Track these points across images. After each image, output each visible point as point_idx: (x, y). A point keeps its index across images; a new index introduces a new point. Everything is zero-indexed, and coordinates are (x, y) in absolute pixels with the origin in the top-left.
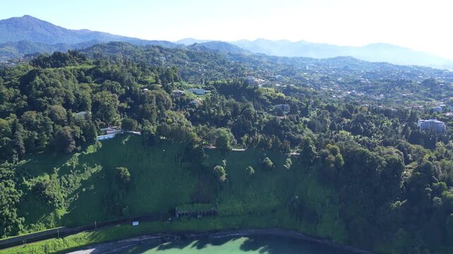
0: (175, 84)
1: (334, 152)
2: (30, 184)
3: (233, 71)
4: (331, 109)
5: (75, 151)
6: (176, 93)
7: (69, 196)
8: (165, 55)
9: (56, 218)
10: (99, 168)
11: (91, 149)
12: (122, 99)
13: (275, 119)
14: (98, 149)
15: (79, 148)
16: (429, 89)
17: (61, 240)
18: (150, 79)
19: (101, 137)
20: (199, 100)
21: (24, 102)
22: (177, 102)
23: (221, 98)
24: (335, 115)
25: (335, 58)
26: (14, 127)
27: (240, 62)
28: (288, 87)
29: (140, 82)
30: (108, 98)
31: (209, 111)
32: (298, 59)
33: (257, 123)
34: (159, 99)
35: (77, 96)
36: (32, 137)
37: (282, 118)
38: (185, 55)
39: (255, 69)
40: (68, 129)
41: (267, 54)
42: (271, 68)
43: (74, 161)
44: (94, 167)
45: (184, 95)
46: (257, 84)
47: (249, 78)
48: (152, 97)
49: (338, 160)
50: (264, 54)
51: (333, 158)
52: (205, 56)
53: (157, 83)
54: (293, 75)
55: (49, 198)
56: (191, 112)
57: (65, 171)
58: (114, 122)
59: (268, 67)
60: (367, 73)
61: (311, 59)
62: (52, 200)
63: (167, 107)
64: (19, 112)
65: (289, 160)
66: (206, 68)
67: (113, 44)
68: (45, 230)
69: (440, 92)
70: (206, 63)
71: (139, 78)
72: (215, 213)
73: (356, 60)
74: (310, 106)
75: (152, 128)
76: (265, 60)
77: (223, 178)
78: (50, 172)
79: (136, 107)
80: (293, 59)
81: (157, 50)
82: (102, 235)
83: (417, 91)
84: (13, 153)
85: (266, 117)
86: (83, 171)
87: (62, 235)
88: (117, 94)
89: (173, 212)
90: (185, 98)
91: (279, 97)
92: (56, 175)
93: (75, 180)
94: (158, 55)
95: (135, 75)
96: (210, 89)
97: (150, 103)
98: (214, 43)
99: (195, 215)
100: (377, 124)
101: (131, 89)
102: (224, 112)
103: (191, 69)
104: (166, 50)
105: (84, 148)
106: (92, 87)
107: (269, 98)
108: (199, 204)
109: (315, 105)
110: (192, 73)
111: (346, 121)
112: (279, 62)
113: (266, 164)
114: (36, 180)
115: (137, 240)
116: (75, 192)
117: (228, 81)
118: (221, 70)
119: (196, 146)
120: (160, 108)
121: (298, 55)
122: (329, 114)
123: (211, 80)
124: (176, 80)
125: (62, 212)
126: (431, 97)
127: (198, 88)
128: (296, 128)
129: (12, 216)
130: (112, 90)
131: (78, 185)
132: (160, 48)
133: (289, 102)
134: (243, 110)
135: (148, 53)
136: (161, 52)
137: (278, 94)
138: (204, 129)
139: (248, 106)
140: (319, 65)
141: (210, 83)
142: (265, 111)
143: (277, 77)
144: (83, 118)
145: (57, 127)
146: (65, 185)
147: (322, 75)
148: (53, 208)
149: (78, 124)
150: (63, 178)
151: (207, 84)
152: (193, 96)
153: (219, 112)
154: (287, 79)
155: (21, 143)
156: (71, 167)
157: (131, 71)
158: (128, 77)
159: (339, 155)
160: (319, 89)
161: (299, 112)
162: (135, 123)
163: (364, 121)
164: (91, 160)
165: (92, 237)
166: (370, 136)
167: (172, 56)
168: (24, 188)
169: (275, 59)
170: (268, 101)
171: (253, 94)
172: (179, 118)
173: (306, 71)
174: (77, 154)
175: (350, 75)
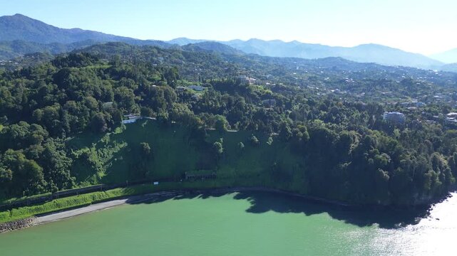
0: (178, 81)
1: (303, 130)
2: (77, 154)
3: (227, 71)
4: (311, 103)
5: (107, 131)
6: (179, 89)
7: (105, 164)
8: (163, 56)
9: (98, 178)
10: (124, 145)
11: (118, 130)
12: (137, 93)
13: (262, 110)
14: (124, 131)
15: (110, 129)
16: (406, 88)
17: (103, 192)
18: (157, 77)
19: (125, 122)
20: (199, 95)
21: (64, 94)
22: (180, 96)
23: (217, 94)
24: (314, 108)
25: (326, 59)
26: (61, 112)
27: (233, 63)
28: (277, 85)
29: (148, 79)
30: (126, 91)
31: (208, 103)
32: (289, 59)
33: (247, 113)
34: (166, 93)
35: (103, 89)
36: (74, 120)
37: (268, 109)
38: (181, 56)
39: (247, 68)
40: (102, 115)
41: (259, 54)
42: (263, 68)
43: (107, 138)
44: (121, 143)
45: (186, 90)
46: (248, 82)
47: (242, 77)
48: (161, 92)
49: (305, 135)
50: (257, 55)
51: (302, 134)
52: (199, 57)
53: (162, 80)
54: (284, 74)
55: (92, 164)
56: (192, 104)
57: (100, 146)
58: (134, 110)
59: (260, 67)
60: (354, 73)
61: (302, 59)
62: (94, 165)
63: (174, 100)
64: (62, 102)
65: (271, 138)
66: (201, 67)
67: (110, 44)
68: (91, 186)
69: (416, 91)
70: (201, 63)
71: (147, 76)
72: (214, 177)
73: (346, 61)
74: (293, 101)
75: (166, 114)
76: (257, 60)
77: (221, 150)
78: (90, 146)
79: (149, 99)
80: (285, 59)
81: (155, 51)
82: (132, 190)
83: (396, 90)
84: (62, 131)
85: (254, 108)
86: (114, 147)
87: (104, 189)
88: (132, 88)
89: (183, 176)
90: (187, 93)
91: (267, 93)
92: (94, 149)
93: (109, 153)
94: (156, 56)
95: (144, 73)
96: (207, 86)
97: (160, 96)
98: (207, 43)
99: (199, 178)
100: (348, 115)
101: (143, 84)
102: (220, 104)
103: (188, 69)
104: (164, 50)
105: (113, 129)
106: (112, 83)
107: (258, 94)
108: (203, 171)
109: (298, 100)
110: (188, 73)
111: (323, 113)
112: (271, 63)
113: (253, 140)
114: (80, 152)
115: (158, 194)
116: (109, 161)
117: (223, 80)
118: (216, 70)
119: (200, 127)
120: (168, 100)
121: (290, 56)
122: (309, 107)
123: (208, 78)
124: (178, 78)
125: (101, 174)
126: (407, 95)
127: (196, 85)
128: (279, 117)
129: (67, 175)
130: (128, 85)
131: (111, 157)
132: (157, 48)
133: (275, 97)
134: (235, 103)
135: (146, 53)
136: (159, 53)
137: (266, 91)
138: (205, 115)
139: (240, 99)
140: (309, 65)
141: (207, 81)
142: (255, 104)
143: (268, 76)
144: (111, 106)
145: (93, 112)
146: (101, 156)
147: (311, 75)
148: (95, 171)
149: (108, 110)
150: (99, 151)
151: (204, 82)
152: (193, 92)
153: (216, 104)
154: (277, 78)
155: (68, 125)
156: (105, 143)
157: (140, 70)
158: (139, 75)
159: (306, 132)
160: (306, 88)
161: (284, 106)
162: (151, 110)
163: (338, 113)
164: (119, 138)
165: (126, 191)
166: (338, 124)
167: (170, 56)
168: (73, 157)
169: (268, 59)
170: (257, 96)
171: (244, 90)
172: (184, 108)
173: (296, 71)
174: (108, 134)
175: (338, 75)
